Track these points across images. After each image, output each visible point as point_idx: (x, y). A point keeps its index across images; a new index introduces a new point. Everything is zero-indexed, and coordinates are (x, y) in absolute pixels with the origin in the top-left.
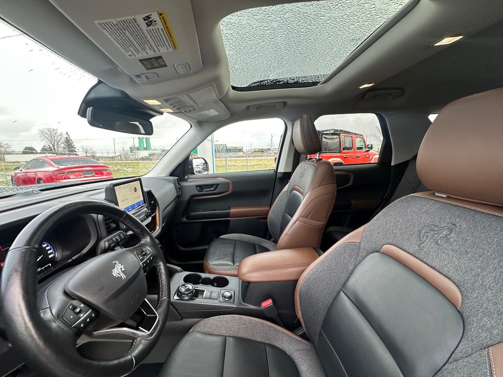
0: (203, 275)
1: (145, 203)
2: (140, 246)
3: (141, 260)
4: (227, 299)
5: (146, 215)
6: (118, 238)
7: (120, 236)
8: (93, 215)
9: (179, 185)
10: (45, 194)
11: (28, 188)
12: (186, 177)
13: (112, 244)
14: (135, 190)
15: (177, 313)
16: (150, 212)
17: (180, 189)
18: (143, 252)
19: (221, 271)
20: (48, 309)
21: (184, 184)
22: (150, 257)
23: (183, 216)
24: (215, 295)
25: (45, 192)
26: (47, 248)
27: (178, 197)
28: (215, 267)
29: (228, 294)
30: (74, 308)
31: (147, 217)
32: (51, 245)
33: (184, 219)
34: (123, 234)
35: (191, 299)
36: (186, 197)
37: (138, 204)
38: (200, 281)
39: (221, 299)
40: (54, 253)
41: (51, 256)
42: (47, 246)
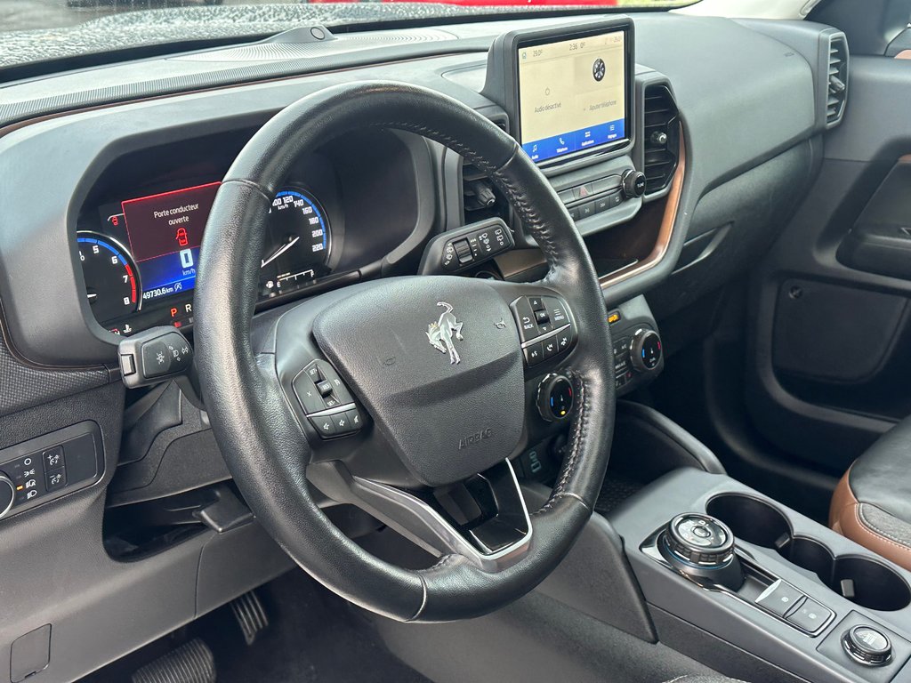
0: (802, 525)
1: (628, 134)
2: (541, 288)
3: (529, 335)
4: (860, 660)
5: (619, 187)
6: (486, 242)
7: (492, 236)
8: (435, 143)
9: (842, 75)
10: (342, 45)
11: (313, 15)
12: (891, 36)
13: (465, 255)
14: (599, 71)
15: (639, 606)
16: (639, 180)
17: (839, 95)
18: (540, 308)
19: (896, 546)
20: (273, 356)
21: (871, 71)
22: (561, 335)
23: (825, 241)
24: (812, 616)
25: (341, 37)
26: (313, 221)
27: (820, 136)
28: (876, 517)
29: (874, 641)
30: (320, 379)
31: (625, 195)
32: (323, 215)
33: (828, 259)
34: (504, 233)
35: (708, 582)
36: (864, 145)
37: (599, 133)
38: (781, 544)
39: (835, 645)
40: (325, 242)
41: (317, 248)
42: (313, 215)
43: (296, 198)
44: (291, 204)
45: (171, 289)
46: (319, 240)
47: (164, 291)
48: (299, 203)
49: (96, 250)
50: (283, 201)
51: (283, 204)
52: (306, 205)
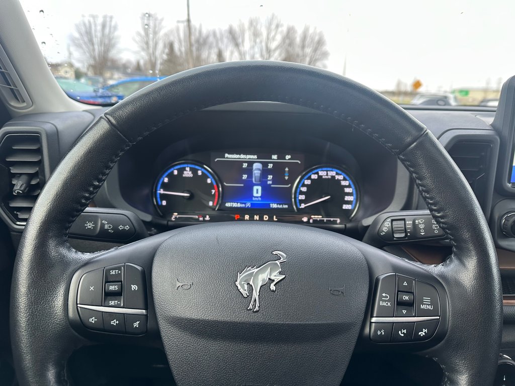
6: (422, 226)
26: (348, 190)
32: (356, 188)
40: (353, 205)
41: (345, 207)
42: (349, 186)
43: (337, 174)
44: (333, 177)
45: (243, 205)
46: (348, 203)
47: (239, 205)
48: (341, 177)
49: (200, 173)
50: (327, 173)
51: (327, 175)
52: (345, 179)
